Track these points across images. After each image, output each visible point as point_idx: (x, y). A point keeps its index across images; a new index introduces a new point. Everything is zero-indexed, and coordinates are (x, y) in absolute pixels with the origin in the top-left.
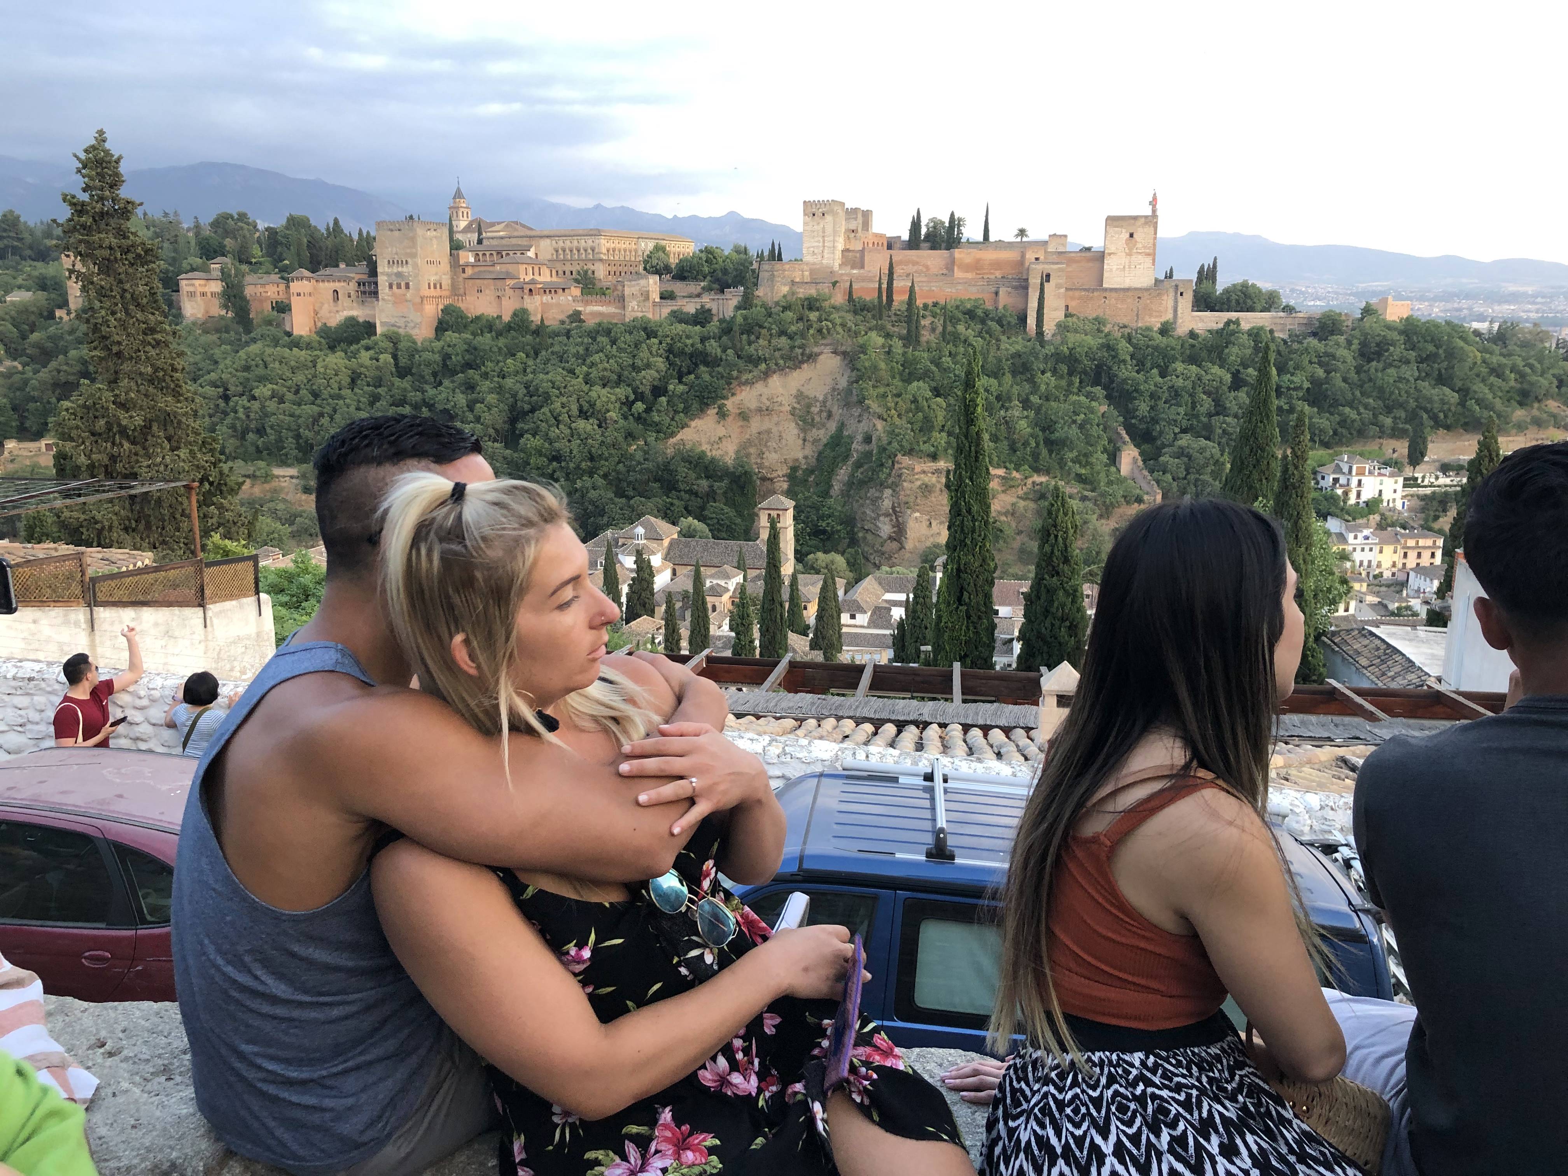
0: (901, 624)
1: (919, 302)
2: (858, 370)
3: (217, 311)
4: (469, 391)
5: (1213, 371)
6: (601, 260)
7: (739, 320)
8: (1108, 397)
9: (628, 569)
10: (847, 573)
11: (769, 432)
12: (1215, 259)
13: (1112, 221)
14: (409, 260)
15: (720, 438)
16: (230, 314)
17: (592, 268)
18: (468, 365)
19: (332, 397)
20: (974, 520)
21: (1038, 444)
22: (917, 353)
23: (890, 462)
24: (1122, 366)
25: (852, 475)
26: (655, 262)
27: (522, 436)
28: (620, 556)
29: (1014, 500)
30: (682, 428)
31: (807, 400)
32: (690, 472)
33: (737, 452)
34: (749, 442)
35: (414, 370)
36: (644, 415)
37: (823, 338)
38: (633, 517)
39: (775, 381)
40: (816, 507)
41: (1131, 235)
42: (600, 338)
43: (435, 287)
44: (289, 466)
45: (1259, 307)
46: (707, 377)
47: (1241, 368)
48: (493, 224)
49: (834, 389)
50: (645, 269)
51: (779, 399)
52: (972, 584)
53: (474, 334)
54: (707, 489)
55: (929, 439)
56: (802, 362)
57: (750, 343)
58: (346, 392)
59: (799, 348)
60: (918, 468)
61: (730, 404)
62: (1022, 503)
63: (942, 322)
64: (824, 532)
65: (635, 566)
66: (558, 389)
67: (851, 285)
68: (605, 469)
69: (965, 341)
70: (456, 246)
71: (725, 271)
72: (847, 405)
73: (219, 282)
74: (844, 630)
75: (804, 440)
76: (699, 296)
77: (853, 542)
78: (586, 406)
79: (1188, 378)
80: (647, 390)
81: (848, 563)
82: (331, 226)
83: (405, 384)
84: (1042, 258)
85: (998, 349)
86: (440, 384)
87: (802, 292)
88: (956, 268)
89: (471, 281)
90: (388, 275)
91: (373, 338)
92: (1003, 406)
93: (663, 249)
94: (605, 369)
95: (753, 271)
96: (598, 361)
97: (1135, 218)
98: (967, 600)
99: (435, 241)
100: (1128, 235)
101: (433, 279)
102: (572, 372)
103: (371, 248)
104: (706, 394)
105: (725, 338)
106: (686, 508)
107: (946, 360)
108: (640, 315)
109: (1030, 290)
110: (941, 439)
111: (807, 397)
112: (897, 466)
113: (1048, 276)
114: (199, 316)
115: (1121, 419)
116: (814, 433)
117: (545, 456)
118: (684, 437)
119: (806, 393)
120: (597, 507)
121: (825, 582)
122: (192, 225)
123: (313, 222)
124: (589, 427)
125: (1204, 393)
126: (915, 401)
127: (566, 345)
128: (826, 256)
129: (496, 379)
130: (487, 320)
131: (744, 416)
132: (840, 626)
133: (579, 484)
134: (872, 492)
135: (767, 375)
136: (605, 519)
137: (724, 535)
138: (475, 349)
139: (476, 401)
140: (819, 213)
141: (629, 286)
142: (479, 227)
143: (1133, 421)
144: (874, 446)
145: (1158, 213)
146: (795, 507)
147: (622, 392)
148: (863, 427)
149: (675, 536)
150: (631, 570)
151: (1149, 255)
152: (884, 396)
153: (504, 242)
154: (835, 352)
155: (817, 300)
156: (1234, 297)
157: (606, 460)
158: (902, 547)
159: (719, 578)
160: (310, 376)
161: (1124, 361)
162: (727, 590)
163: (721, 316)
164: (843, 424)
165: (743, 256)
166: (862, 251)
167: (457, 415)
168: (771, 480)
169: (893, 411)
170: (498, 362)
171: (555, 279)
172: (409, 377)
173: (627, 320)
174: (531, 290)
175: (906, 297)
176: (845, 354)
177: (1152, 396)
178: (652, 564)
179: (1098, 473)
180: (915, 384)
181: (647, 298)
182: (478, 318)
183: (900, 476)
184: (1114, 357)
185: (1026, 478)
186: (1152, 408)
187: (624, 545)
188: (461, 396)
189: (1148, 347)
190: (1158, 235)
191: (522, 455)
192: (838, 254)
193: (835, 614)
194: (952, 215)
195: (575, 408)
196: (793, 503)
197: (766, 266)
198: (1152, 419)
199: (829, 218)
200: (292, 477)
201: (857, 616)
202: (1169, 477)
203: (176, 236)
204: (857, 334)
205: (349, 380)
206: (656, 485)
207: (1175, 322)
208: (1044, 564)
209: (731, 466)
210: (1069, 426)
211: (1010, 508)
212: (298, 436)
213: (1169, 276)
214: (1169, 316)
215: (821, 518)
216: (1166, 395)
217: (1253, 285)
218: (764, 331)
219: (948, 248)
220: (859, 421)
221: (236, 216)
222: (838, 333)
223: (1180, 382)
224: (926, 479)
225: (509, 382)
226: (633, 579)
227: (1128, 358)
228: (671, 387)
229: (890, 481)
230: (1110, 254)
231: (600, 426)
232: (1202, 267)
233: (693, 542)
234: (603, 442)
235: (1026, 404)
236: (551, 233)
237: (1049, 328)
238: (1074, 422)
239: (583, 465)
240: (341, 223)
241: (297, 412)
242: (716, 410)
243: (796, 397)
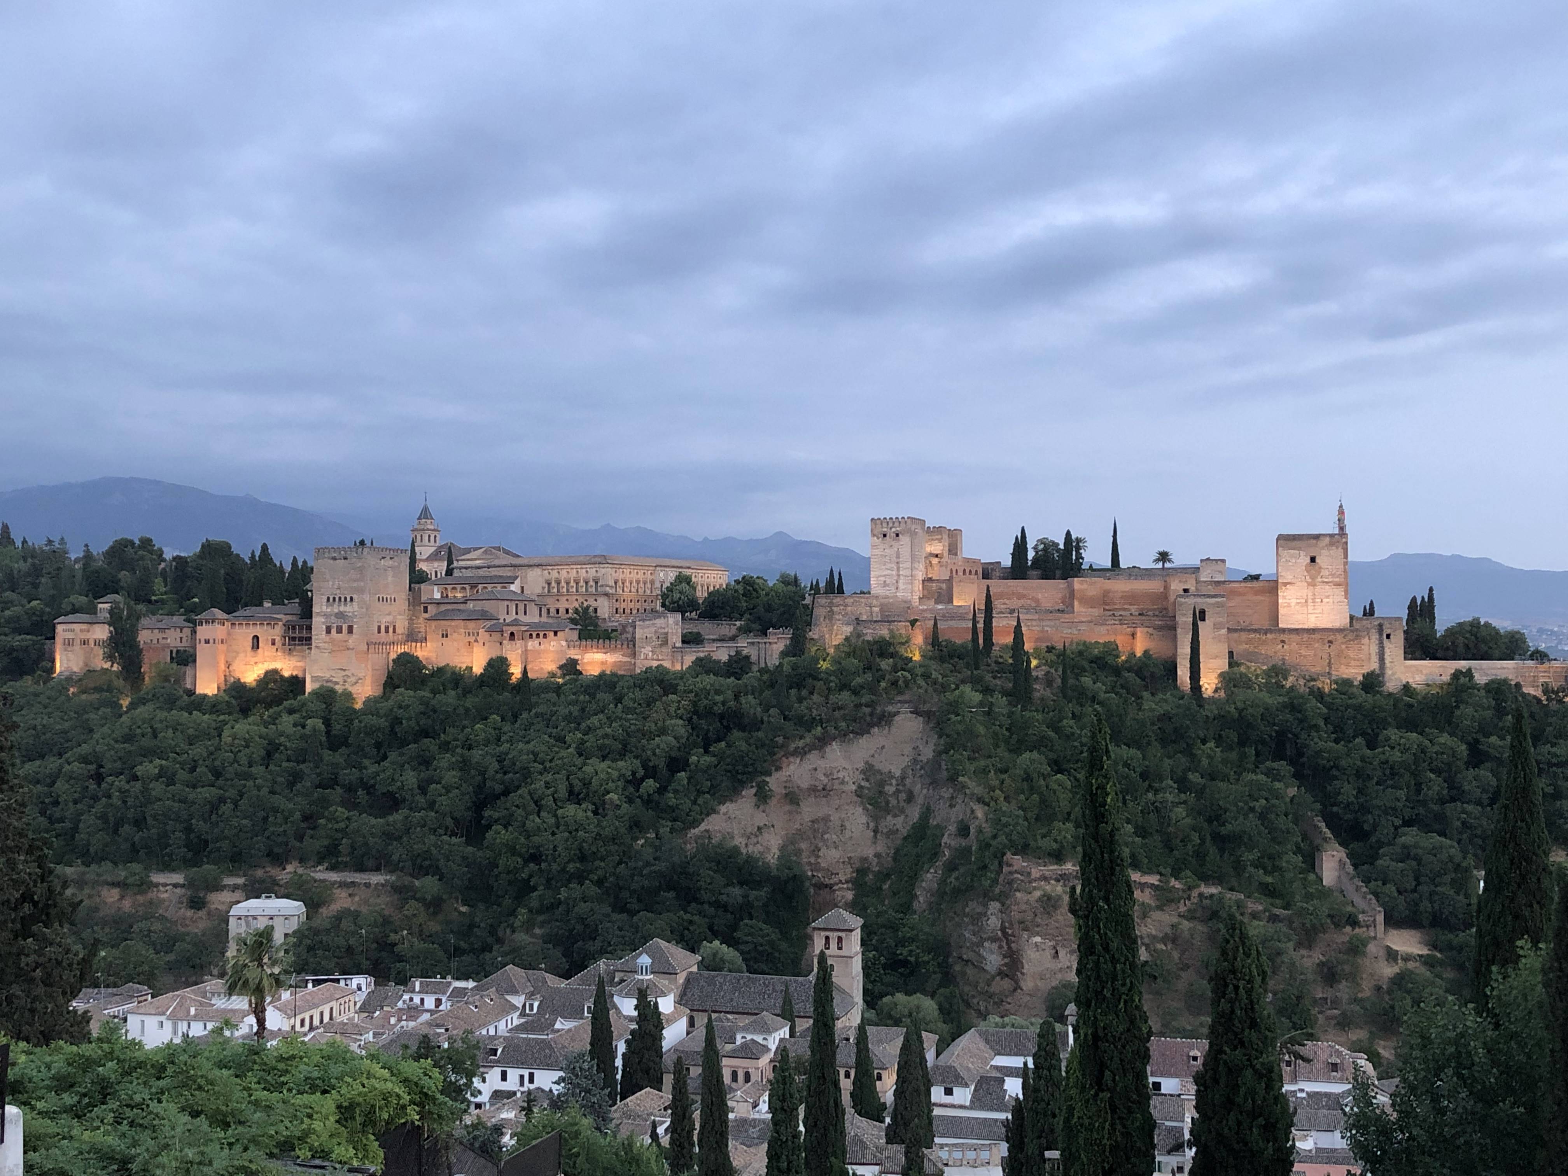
0: (1018, 1108)
1: (1028, 647)
2: (948, 736)
3: (101, 663)
4: (423, 768)
5: (1442, 740)
6: (607, 595)
7: (786, 668)
8: (1297, 775)
9: (626, 1017)
10: (940, 1024)
11: (826, 819)
12: (1431, 590)
13: (1286, 541)
14: (355, 596)
15: (759, 828)
16: (115, 667)
17: (594, 604)
18: (425, 733)
19: (238, 775)
20: (1114, 961)
21: (1203, 840)
22: (1027, 714)
23: (996, 862)
24: (1314, 734)
25: (943, 882)
26: (677, 596)
27: (489, 827)
28: (616, 999)
29: (1175, 920)
30: (708, 815)
31: (878, 777)
32: (717, 876)
33: (782, 848)
34: (800, 834)
35: (351, 740)
36: (656, 797)
37: (901, 693)
38: (635, 945)
39: (835, 750)
40: (893, 927)
41: (1313, 560)
42: (600, 695)
43: (387, 631)
44: (173, 870)
45: (1497, 653)
46: (742, 745)
47: (1480, 737)
48: (468, 551)
49: (915, 761)
50: (663, 605)
51: (841, 775)
52: (1116, 1060)
53: (434, 692)
54: (740, 900)
55: (1050, 832)
56: (871, 725)
57: (800, 700)
58: (258, 770)
59: (867, 706)
60: (1035, 873)
61: (775, 782)
62: (1186, 925)
63: (1060, 672)
64: (905, 963)
65: (636, 1013)
66: (542, 763)
67: (935, 624)
68: (600, 872)
69: (1094, 697)
70: (417, 578)
71: (769, 608)
72: (934, 783)
73: (107, 626)
74: (937, 1111)
75: (876, 831)
76: (733, 639)
77: (948, 978)
78: (578, 785)
79: (1407, 750)
80: (661, 763)
81: (941, 1009)
82: (257, 554)
83: (339, 757)
84: (1192, 589)
85: (1140, 709)
86: (385, 757)
87: (870, 634)
88: (1076, 603)
89: (434, 623)
90: (326, 615)
91: (300, 698)
92: (1150, 786)
93: (688, 580)
94: (606, 736)
95: (806, 607)
96: (597, 724)
97: (1317, 537)
98: (1110, 1083)
99: (390, 573)
100: (1308, 560)
101: (385, 620)
102: (561, 740)
103: (307, 580)
104: (740, 768)
105: (767, 693)
106: (711, 928)
107: (1068, 723)
108: (655, 664)
109: (1179, 631)
110: (1066, 831)
111: (879, 772)
112: (1005, 869)
113: (1203, 613)
114: (75, 669)
115: (1318, 806)
116: (890, 821)
117: (520, 855)
118: (710, 827)
119: (878, 766)
120: (587, 926)
121: (907, 1040)
122: (81, 555)
123: (235, 549)
124: (581, 814)
125: (1431, 771)
126: (1028, 778)
127: (554, 704)
128: (901, 586)
129: (459, 750)
130: (454, 673)
131: (792, 798)
132: (930, 1106)
133: (563, 894)
134: (973, 906)
135: (822, 743)
136: (598, 944)
137: (763, 967)
138: (435, 711)
139: (430, 781)
140: (891, 533)
141: (643, 628)
142: (449, 554)
143: (1335, 809)
144: (972, 841)
145: (1348, 530)
146: (864, 927)
147: (626, 765)
148: (958, 812)
149: (695, 969)
150: (631, 1019)
151: (1338, 584)
152: (985, 771)
153: (481, 572)
154: (916, 712)
155: (890, 644)
156: (1461, 640)
157: (602, 859)
158: (1017, 987)
159: (754, 1032)
160: (212, 749)
161: (1316, 727)
162: (769, 1050)
163: (763, 665)
164: (928, 809)
165: (792, 588)
166: (950, 581)
167: (404, 800)
168: (830, 887)
169: (998, 792)
170: (464, 727)
171: (544, 619)
172: (343, 750)
173: (638, 671)
174: (512, 634)
175: (1009, 639)
176: (927, 715)
177: (1359, 774)
178: (661, 1009)
179: (1291, 882)
180: (1027, 755)
181: (665, 642)
182: (441, 671)
183: (1010, 883)
184: (1301, 721)
185: (1190, 888)
186: (1360, 791)
187: (622, 981)
188: (412, 773)
189: (1348, 707)
190: (1349, 559)
191: (489, 853)
192: (918, 586)
193: (922, 1088)
194: (1068, 534)
195: (563, 792)
196: (859, 921)
197: (822, 600)
198: (1362, 806)
199: (905, 540)
200: (175, 886)
201: (955, 1090)
202: (1391, 889)
203: (59, 569)
204: (944, 688)
205: (263, 753)
206: (671, 894)
207: (1382, 673)
208: (1221, 1029)
209: (773, 866)
210: (1246, 816)
211: (1168, 930)
212: (188, 830)
213: (1369, 612)
214: (1374, 665)
215: (901, 943)
216: (1379, 773)
217: (1487, 625)
218: (819, 684)
219: (1064, 577)
220: (951, 806)
221: (137, 542)
222: (920, 687)
223: (1396, 756)
224: (1048, 888)
225: (476, 755)
226: (633, 1032)
227: (1321, 723)
228: (694, 759)
229: (997, 891)
230: (1285, 584)
231: (595, 813)
232: (1414, 599)
233: (718, 977)
234: (598, 834)
235: (1183, 785)
236: (544, 562)
237: (1209, 683)
238: (1252, 809)
239: (571, 867)
240: (271, 550)
241: (191, 797)
242: (754, 791)
243: (863, 772)
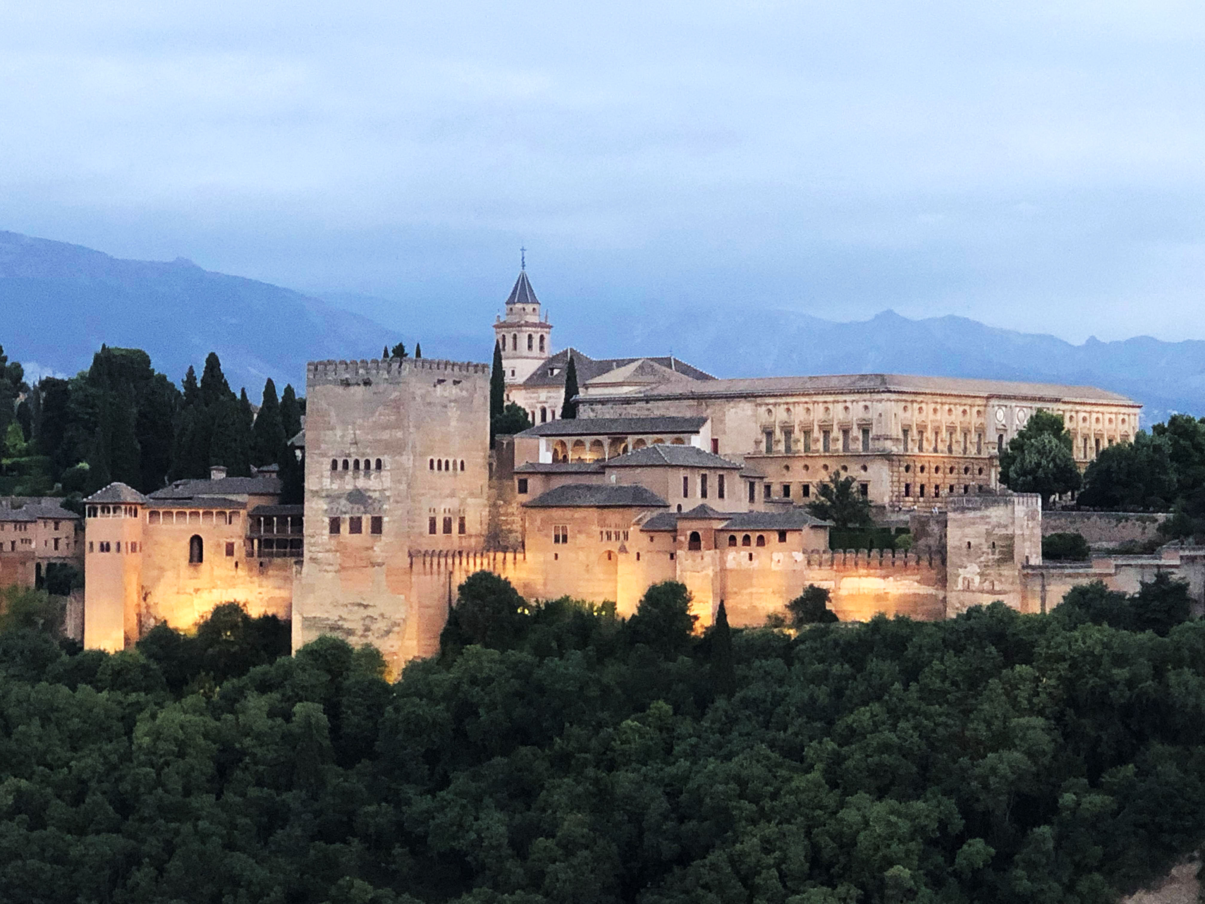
4: (519, 804)
6: (886, 456)
14: (386, 459)
17: (861, 476)
19: (165, 811)
26: (1031, 458)
35: (379, 745)
36: (990, 875)
42: (873, 664)
43: (447, 529)
46: (1171, 771)
48: (605, 367)
50: (1004, 478)
53: (541, 653)
58: (203, 801)
66: (755, 799)
70: (507, 423)
76: (1150, 548)
78: (828, 846)
82: (199, 374)
83: (355, 780)
86: (445, 782)
89: (539, 514)
90: (331, 497)
91: (281, 660)
93: (1055, 426)
94: (886, 748)
96: (868, 722)
99: (453, 412)
101: (444, 508)
102: (794, 753)
103: (295, 427)
104: (1166, 820)
108: (986, 600)
123: (158, 366)
127: (781, 682)
129: (590, 771)
130: (577, 615)
138: (541, 690)
141: (961, 525)
142: (569, 373)
153: (633, 411)
160: (114, 758)
167: (483, 868)
170: (600, 725)
171: (759, 506)
172: (364, 765)
173: (952, 614)
174: (695, 537)
181: (1009, 556)
182: (553, 609)
188: (498, 815)
205: (210, 768)
225: (625, 780)
228: (1068, 798)
236: (758, 387)
240: (225, 366)
241: (75, 852)
242: (1195, 867)
